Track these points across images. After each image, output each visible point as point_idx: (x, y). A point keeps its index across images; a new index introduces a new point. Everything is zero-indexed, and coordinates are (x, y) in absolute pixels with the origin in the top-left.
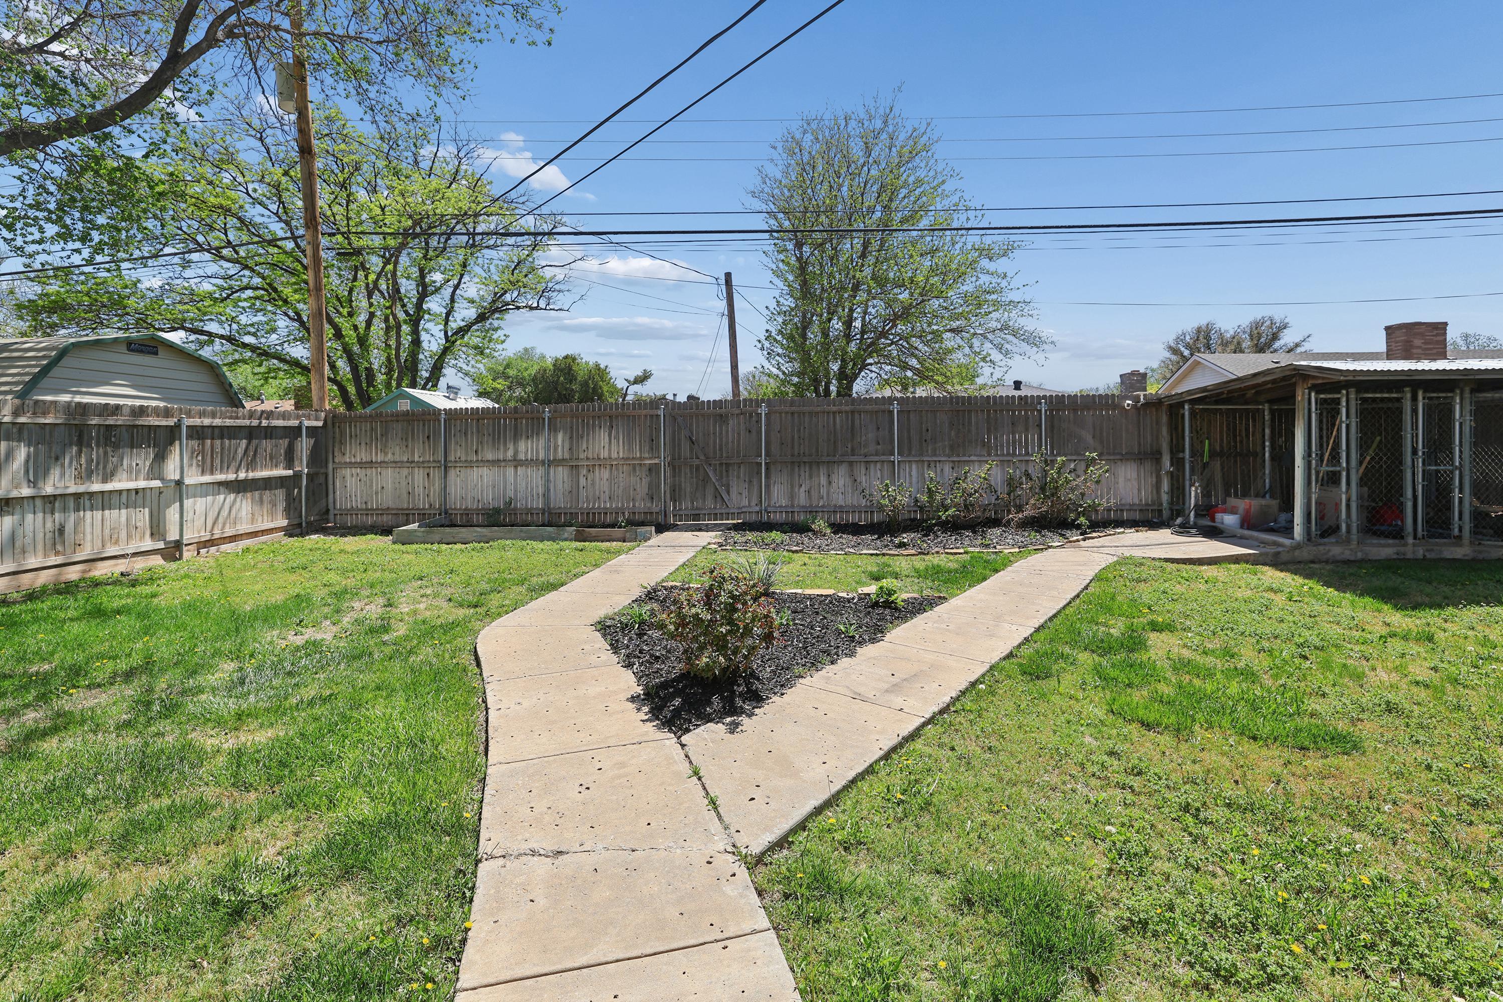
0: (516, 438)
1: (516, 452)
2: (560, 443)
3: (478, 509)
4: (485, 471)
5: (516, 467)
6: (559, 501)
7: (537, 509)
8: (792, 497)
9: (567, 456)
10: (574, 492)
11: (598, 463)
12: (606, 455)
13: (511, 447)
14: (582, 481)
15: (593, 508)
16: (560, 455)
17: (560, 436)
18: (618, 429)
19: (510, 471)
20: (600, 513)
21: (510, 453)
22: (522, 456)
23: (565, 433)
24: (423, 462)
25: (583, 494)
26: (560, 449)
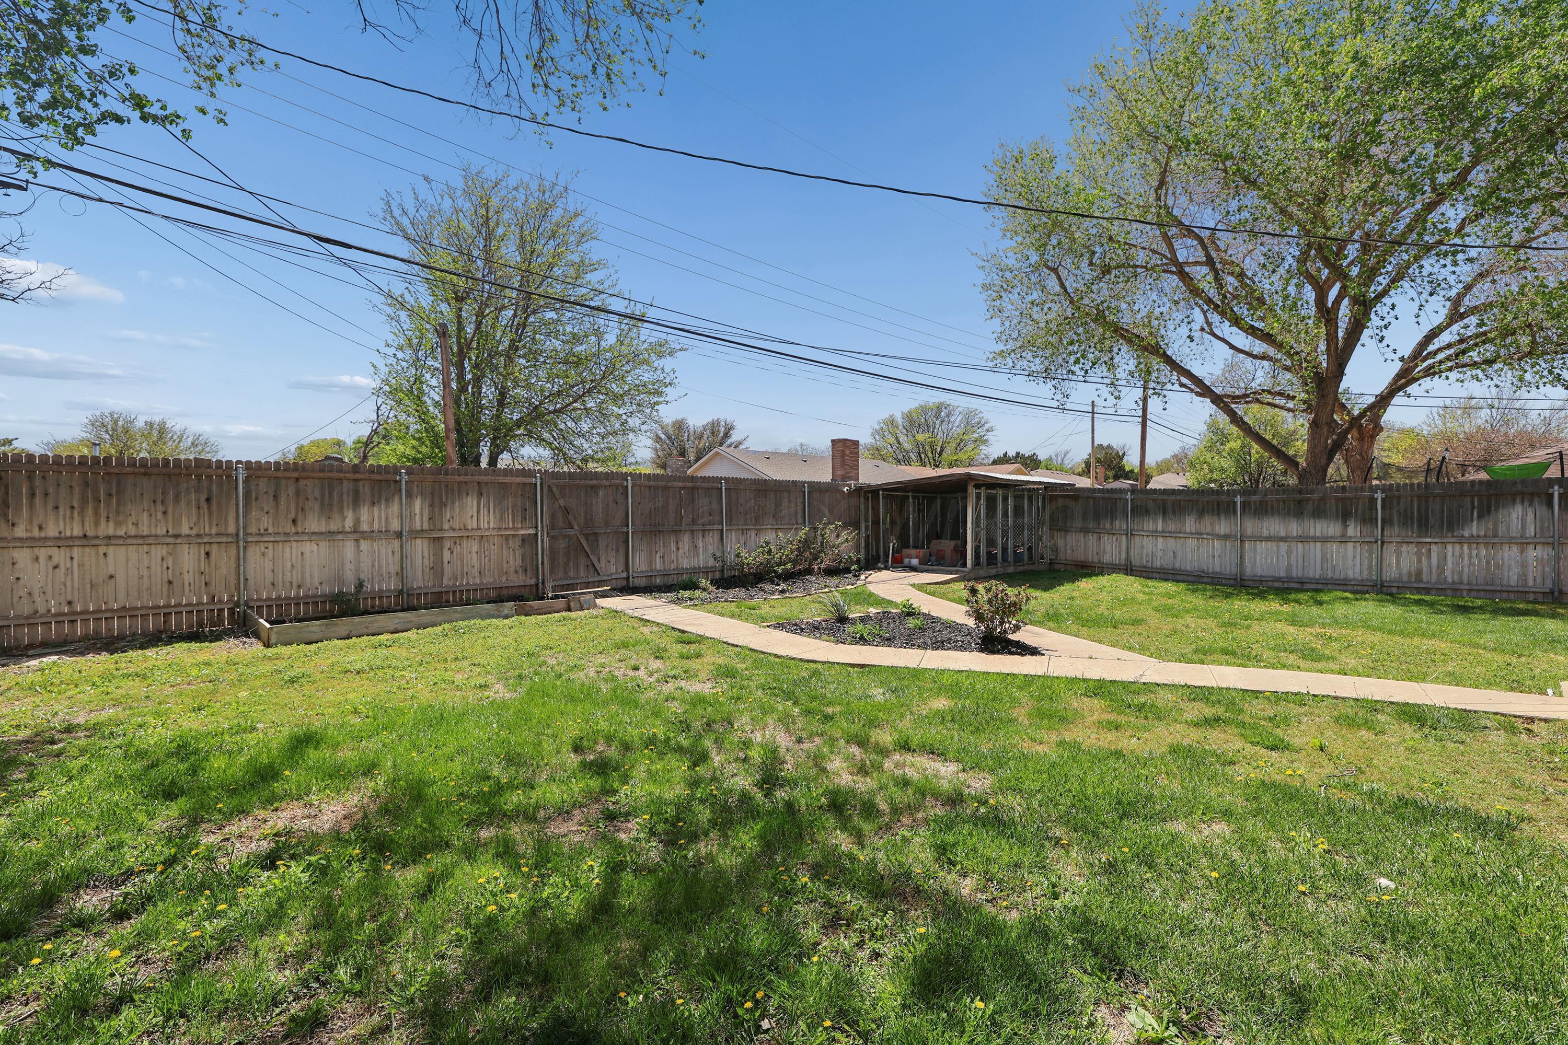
0: (356, 502)
1: (357, 522)
2: (417, 510)
3: (297, 597)
4: (309, 548)
5: (357, 540)
6: (420, 579)
7: (388, 590)
8: (651, 562)
9: (426, 526)
10: (437, 569)
11: (464, 535)
12: (475, 526)
13: (350, 515)
14: (447, 555)
15: (461, 585)
16: (418, 525)
17: (418, 503)
18: (488, 496)
19: (349, 548)
20: (468, 591)
21: (349, 524)
22: (365, 527)
23: (423, 500)
24: (198, 536)
25: (448, 570)
26: (418, 518)
